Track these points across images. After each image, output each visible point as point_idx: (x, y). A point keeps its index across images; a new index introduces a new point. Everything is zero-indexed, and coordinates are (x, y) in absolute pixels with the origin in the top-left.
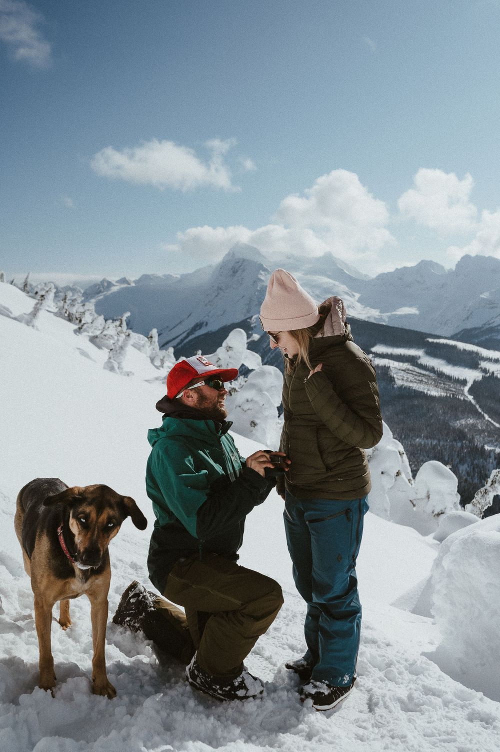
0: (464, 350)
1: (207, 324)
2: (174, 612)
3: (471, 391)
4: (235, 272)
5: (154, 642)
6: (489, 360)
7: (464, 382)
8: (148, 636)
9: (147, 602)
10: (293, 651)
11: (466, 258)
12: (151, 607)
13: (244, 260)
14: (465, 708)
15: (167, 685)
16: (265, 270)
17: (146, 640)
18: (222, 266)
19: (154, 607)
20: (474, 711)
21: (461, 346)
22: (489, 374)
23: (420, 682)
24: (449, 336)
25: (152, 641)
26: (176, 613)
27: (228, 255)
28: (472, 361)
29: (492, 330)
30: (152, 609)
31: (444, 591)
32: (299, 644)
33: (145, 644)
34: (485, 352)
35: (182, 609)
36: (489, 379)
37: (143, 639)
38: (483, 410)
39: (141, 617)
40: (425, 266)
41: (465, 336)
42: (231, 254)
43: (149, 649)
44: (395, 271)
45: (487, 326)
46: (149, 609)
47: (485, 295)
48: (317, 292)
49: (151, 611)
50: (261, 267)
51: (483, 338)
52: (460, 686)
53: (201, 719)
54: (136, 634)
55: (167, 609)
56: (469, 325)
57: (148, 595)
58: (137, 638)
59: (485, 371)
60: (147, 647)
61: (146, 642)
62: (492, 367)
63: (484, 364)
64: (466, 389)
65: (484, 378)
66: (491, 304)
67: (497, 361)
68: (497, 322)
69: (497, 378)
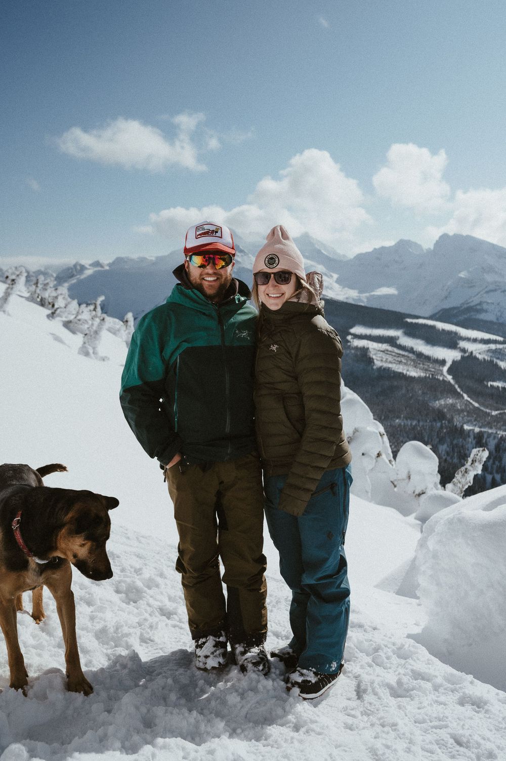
0: (443, 330)
3: (450, 371)
6: (468, 339)
7: (443, 362)
11: (444, 237)
16: (242, 251)
21: (440, 325)
22: (467, 354)
24: (427, 315)
28: (451, 341)
29: (470, 309)
34: (463, 332)
36: (469, 359)
38: (462, 390)
40: (403, 245)
41: (444, 316)
44: (373, 251)
45: (466, 306)
47: (462, 275)
51: (461, 318)
56: (447, 305)
59: (464, 350)
62: (471, 347)
63: (462, 344)
64: (445, 369)
65: (462, 357)
66: (469, 284)
67: (475, 340)
68: (475, 301)
69: (475, 358)
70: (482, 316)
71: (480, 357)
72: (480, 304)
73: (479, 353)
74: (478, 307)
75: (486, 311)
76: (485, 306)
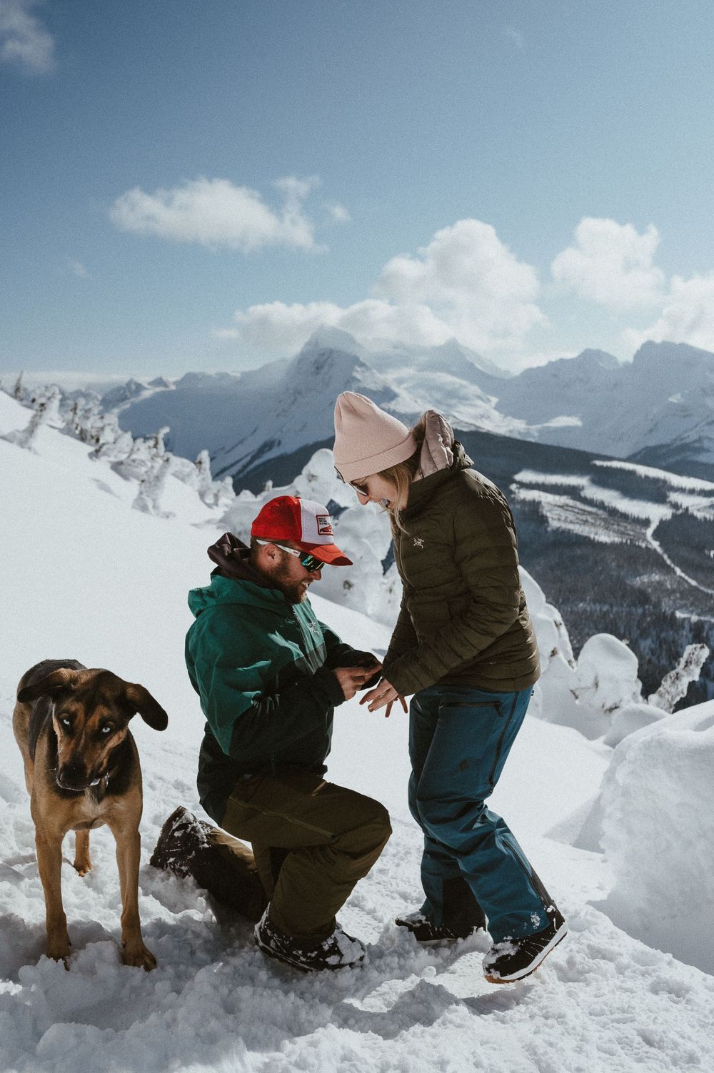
0: (647, 477)
1: (279, 443)
2: (237, 849)
3: (656, 535)
4: (318, 367)
5: (209, 891)
6: (681, 490)
7: (647, 523)
8: (201, 884)
9: (199, 835)
10: (406, 901)
11: (649, 345)
12: (203, 843)
13: (331, 351)
14: (647, 975)
15: (228, 950)
16: (362, 365)
17: (198, 888)
18: (301, 359)
19: (208, 843)
20: (661, 979)
21: (642, 470)
22: (680, 512)
23: (585, 941)
24: (624, 455)
25: (206, 890)
26: (238, 851)
27: (308, 344)
28: (657, 493)
29: (685, 447)
30: (206, 845)
31: (618, 815)
32: (415, 891)
33: (197, 895)
34: (675, 480)
35: (249, 845)
36: (683, 518)
37: (194, 887)
38: (673, 562)
39: (191, 857)
40: (590, 357)
41: (648, 456)
42: (314, 343)
43: (202, 901)
44: (546, 367)
45: (678, 443)
46: (201, 846)
47: (675, 399)
48: (438, 396)
49: (203, 848)
50: (356, 361)
51: (672, 460)
52: (640, 946)
53: (277, 997)
54: (184, 880)
55: (226, 846)
56: (652, 442)
57: (200, 826)
58: (186, 887)
59: (675, 506)
60: (199, 898)
61: (198, 891)
62: (686, 501)
63: (674, 497)
64: (649, 532)
65: (674, 515)
66: (684, 412)
67: (692, 492)
68: (693, 436)
69: (693, 517)
70: (703, 458)
71: (699, 515)
72: (700, 440)
73: (698, 510)
74: (697, 445)
75: (708, 451)
76: (706, 444)
